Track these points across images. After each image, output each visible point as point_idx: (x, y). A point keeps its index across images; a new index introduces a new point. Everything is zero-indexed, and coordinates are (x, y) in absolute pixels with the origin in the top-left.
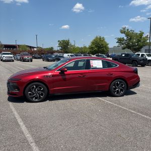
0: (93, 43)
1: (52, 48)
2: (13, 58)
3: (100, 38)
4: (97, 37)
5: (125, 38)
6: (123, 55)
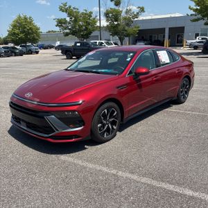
0: (14, 26)
3: (26, 18)
4: (20, 17)
5: (68, 19)
6: (79, 44)
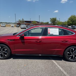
1: (48, 22)
2: (26, 27)
4: (72, 16)
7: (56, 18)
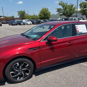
4: (43, 8)
5: (62, 8)
7: (25, 11)
